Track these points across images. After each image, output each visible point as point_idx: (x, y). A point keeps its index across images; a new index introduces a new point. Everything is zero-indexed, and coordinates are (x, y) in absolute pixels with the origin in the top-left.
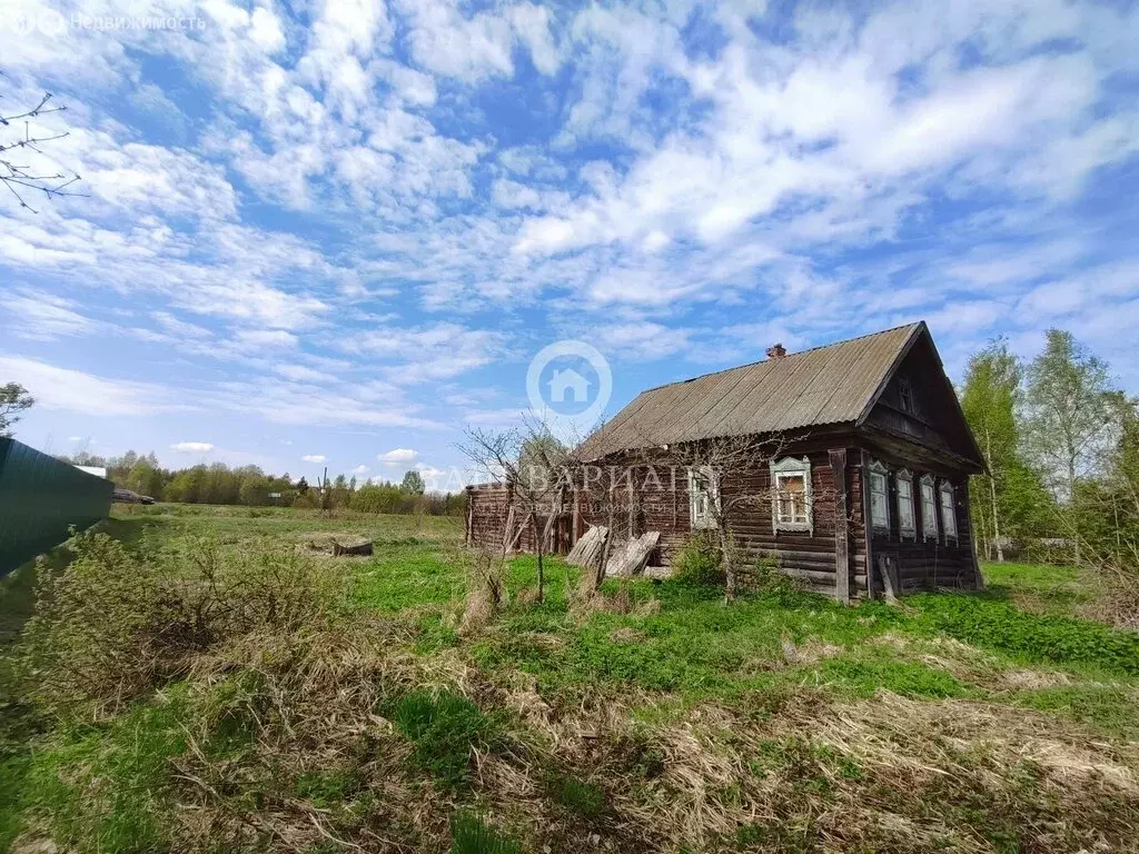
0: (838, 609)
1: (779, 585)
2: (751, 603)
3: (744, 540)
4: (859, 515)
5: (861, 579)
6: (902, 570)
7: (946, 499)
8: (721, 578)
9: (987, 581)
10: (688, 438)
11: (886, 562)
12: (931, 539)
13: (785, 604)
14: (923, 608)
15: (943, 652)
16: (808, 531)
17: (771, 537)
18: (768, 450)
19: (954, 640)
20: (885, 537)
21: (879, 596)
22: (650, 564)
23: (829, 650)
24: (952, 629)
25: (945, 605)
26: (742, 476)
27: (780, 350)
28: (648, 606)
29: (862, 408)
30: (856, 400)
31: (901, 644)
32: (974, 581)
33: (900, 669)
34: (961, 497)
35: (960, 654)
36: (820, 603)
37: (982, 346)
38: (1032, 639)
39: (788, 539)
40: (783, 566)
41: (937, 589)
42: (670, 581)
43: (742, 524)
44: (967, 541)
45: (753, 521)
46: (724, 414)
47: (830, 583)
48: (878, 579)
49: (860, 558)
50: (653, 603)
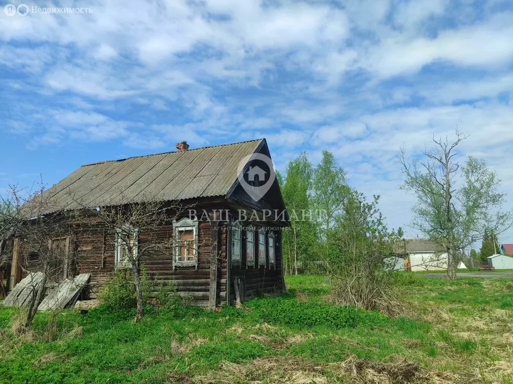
0: (210, 315)
1: (175, 303)
2: (154, 318)
3: (153, 274)
4: (224, 254)
5: (223, 294)
6: (246, 286)
7: (271, 242)
8: (133, 303)
9: (288, 287)
10: (113, 203)
11: (238, 281)
12: (262, 266)
13: (177, 316)
14: (254, 308)
15: (260, 332)
16: (194, 266)
17: (171, 272)
18: (170, 213)
19: (266, 324)
20: (238, 267)
21: (232, 304)
22: (80, 299)
23: (199, 342)
24: (266, 318)
25: (266, 303)
26: (152, 230)
27: (185, 145)
28: (73, 332)
29: (229, 188)
30: (226, 183)
31: (240, 330)
32: (281, 288)
33: (236, 346)
34: (278, 240)
35: (268, 331)
36: (199, 312)
37: (296, 156)
38: (301, 317)
39: (182, 272)
40: (178, 290)
41: (263, 295)
42: (95, 310)
43: (152, 264)
44: (279, 266)
45: (160, 261)
46: (144, 186)
47: (205, 298)
48: (232, 293)
49: (223, 281)
50: (77, 329)
